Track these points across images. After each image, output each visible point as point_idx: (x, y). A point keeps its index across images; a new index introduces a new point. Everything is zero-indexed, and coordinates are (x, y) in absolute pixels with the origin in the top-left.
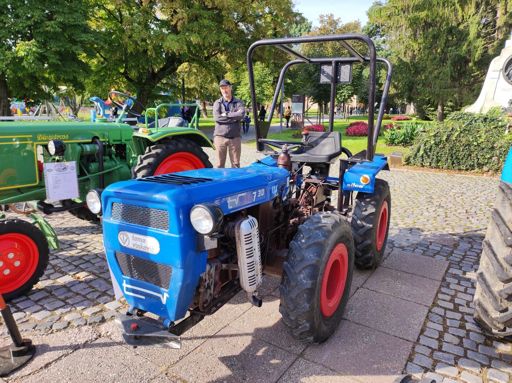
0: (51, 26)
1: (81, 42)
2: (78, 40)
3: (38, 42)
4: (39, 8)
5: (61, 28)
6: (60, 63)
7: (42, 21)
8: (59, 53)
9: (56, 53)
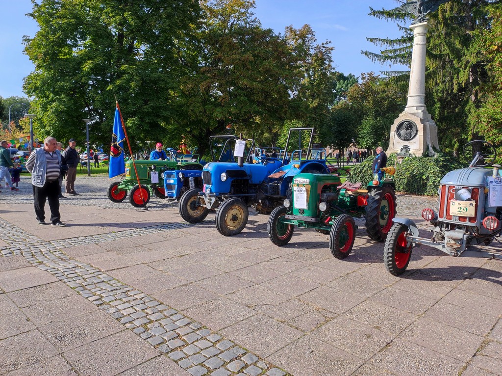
0: (146, 108)
1: (163, 116)
2: (161, 115)
3: (138, 117)
4: (140, 99)
5: (152, 109)
6: (150, 129)
7: (142, 106)
8: (150, 123)
9: (147, 123)
